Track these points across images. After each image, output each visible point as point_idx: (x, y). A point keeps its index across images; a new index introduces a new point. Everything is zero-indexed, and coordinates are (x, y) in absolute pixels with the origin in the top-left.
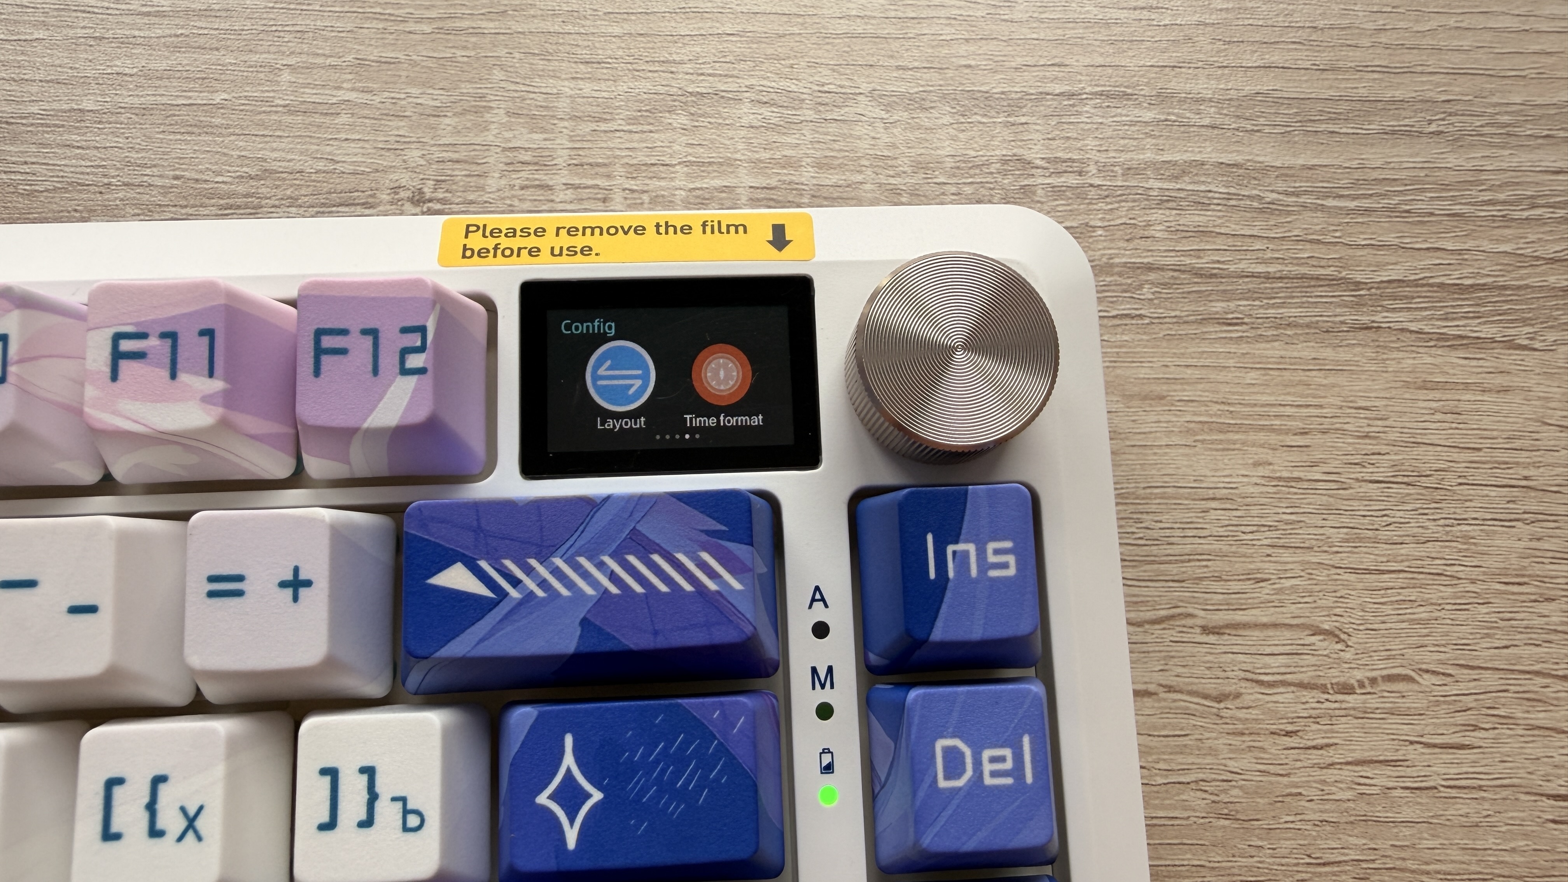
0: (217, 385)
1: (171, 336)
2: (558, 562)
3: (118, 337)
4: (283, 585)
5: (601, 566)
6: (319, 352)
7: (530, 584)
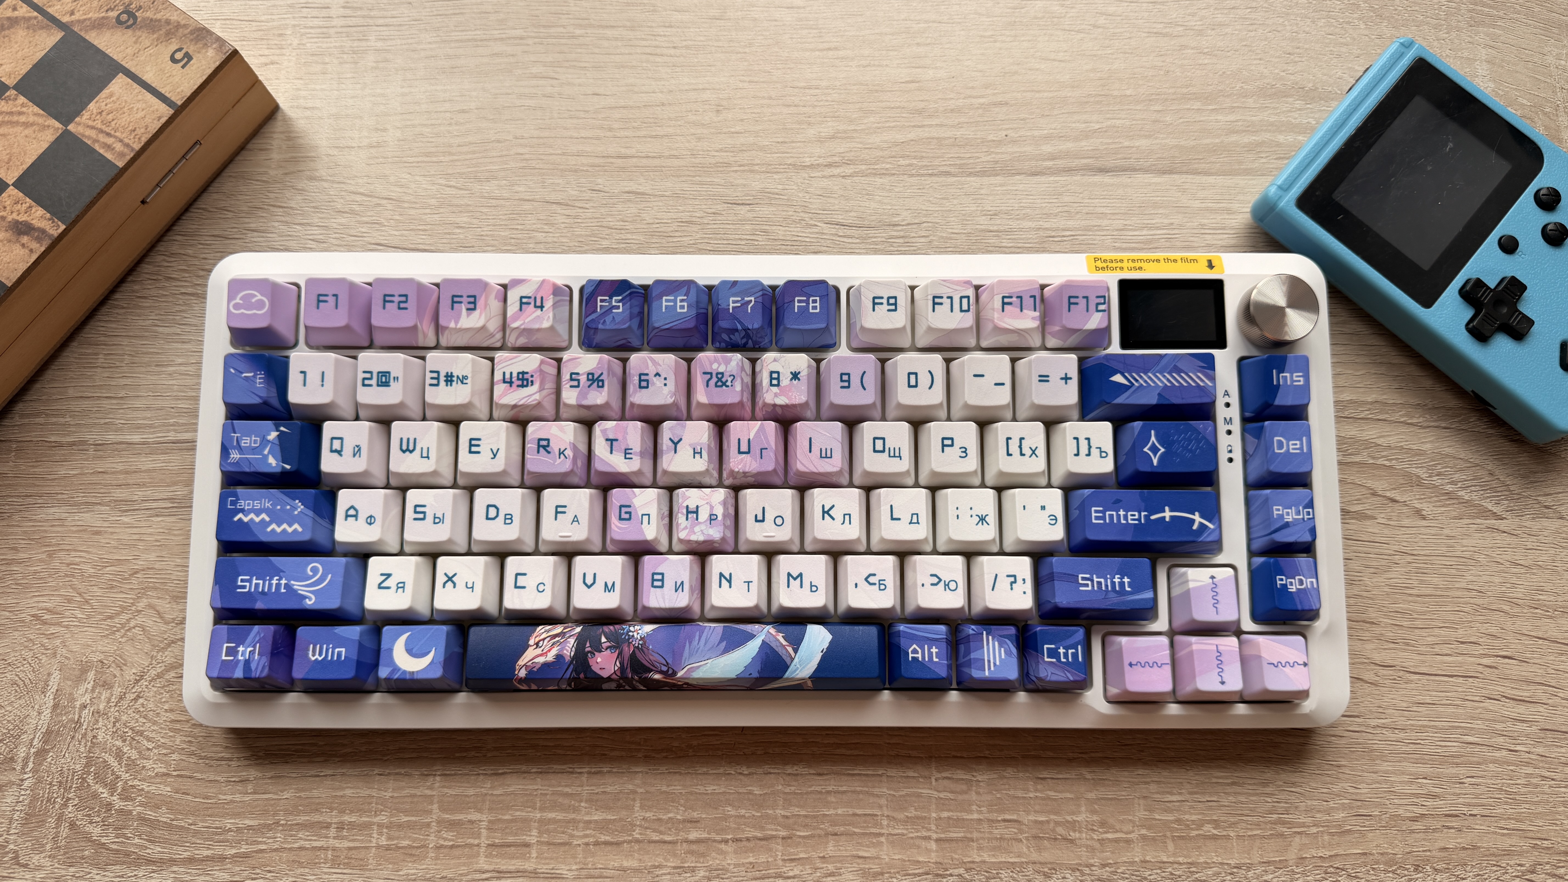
0: (1037, 314)
1: (1020, 297)
2: (1150, 374)
3: (1004, 297)
4: (1062, 379)
5: (1164, 376)
6: (1070, 304)
7: (1142, 382)
